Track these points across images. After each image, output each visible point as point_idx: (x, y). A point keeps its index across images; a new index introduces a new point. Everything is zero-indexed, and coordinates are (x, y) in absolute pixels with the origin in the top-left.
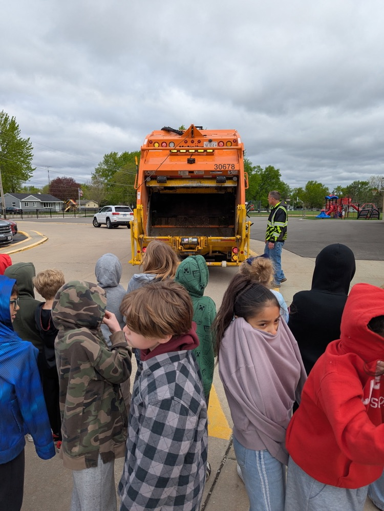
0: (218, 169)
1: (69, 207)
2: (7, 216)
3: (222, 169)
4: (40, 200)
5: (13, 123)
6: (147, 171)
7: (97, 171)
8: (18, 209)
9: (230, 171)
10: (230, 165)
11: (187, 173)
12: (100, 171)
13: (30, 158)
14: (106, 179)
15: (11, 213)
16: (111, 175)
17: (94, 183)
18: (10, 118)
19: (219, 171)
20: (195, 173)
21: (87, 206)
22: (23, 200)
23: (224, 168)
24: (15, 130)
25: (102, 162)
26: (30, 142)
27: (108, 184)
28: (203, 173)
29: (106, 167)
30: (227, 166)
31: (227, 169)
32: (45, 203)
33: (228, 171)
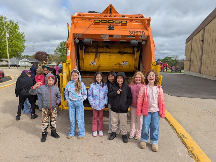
0: (132, 34)
1: (43, 64)
2: (10, 68)
3: (135, 35)
4: (29, 61)
5: (16, 25)
6: (76, 34)
7: (57, 49)
8: (18, 64)
9: (141, 36)
10: (141, 32)
11: (108, 37)
12: (58, 49)
13: (24, 41)
14: (61, 52)
15: (14, 67)
16: (63, 51)
17: (55, 54)
18: (15, 23)
19: (132, 36)
20: (114, 37)
21: (52, 64)
22: (21, 61)
23: (137, 34)
24: (17, 28)
25: (59, 45)
26: (24, 34)
27: (61, 55)
28: (120, 37)
29: (61, 47)
30: (139, 33)
31: (139, 35)
32: (31, 62)
33: (139, 36)
